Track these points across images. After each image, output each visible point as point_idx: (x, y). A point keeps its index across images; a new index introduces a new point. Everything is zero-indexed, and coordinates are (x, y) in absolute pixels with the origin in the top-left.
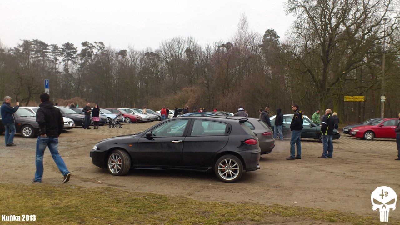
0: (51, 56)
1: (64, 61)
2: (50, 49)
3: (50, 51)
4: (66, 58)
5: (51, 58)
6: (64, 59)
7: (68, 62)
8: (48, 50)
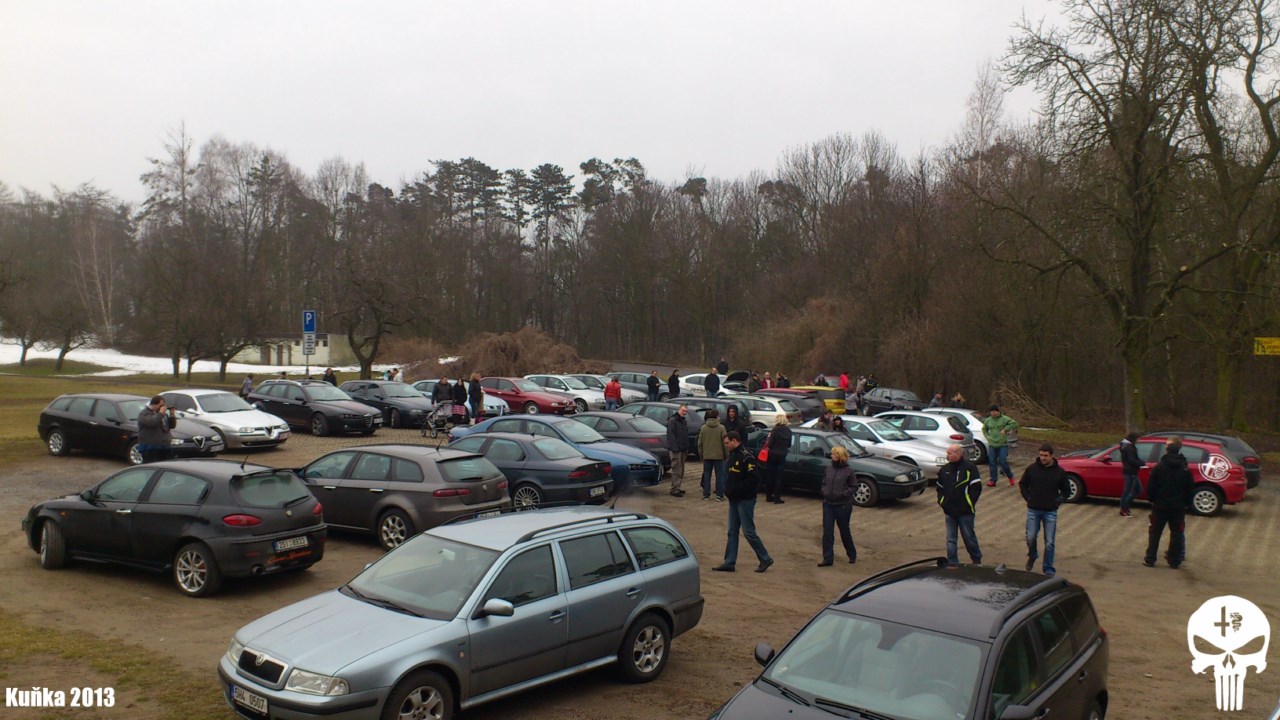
0: (505, 204)
1: (536, 216)
2: (504, 184)
3: (504, 189)
4: (542, 209)
5: (505, 209)
6: (537, 212)
7: (547, 220)
8: (498, 188)
